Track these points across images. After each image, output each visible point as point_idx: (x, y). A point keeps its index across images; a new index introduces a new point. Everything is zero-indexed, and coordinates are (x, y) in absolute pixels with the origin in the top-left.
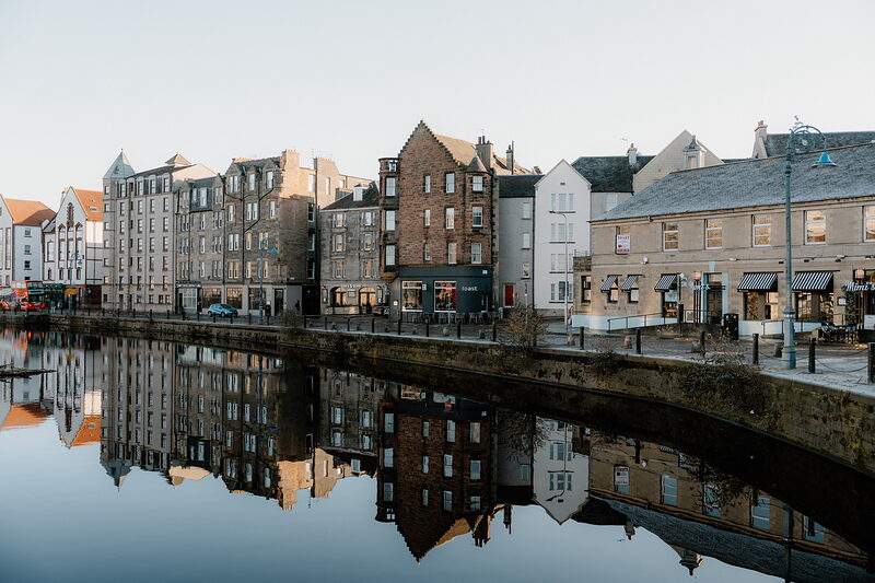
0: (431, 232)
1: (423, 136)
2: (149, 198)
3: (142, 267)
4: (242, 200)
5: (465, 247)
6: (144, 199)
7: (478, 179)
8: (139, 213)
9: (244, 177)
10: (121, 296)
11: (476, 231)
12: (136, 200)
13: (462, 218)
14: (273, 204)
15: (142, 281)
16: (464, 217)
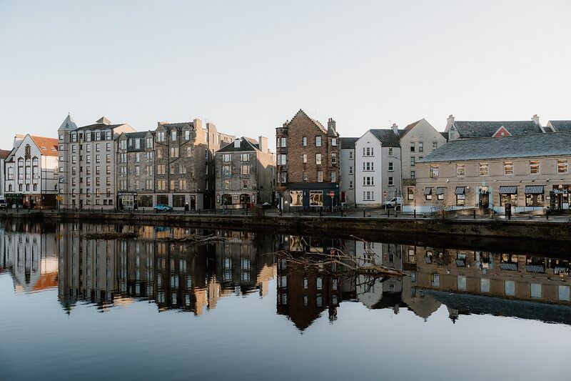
0: (307, 166)
1: (301, 116)
2: (95, 143)
3: (91, 183)
4: (168, 146)
5: (328, 174)
6: (91, 143)
7: (334, 140)
8: (87, 152)
9: (169, 133)
10: (74, 201)
11: (334, 165)
12: (85, 144)
13: (325, 159)
14: (189, 148)
15: (91, 192)
16: (327, 158)
